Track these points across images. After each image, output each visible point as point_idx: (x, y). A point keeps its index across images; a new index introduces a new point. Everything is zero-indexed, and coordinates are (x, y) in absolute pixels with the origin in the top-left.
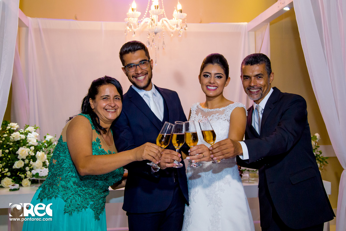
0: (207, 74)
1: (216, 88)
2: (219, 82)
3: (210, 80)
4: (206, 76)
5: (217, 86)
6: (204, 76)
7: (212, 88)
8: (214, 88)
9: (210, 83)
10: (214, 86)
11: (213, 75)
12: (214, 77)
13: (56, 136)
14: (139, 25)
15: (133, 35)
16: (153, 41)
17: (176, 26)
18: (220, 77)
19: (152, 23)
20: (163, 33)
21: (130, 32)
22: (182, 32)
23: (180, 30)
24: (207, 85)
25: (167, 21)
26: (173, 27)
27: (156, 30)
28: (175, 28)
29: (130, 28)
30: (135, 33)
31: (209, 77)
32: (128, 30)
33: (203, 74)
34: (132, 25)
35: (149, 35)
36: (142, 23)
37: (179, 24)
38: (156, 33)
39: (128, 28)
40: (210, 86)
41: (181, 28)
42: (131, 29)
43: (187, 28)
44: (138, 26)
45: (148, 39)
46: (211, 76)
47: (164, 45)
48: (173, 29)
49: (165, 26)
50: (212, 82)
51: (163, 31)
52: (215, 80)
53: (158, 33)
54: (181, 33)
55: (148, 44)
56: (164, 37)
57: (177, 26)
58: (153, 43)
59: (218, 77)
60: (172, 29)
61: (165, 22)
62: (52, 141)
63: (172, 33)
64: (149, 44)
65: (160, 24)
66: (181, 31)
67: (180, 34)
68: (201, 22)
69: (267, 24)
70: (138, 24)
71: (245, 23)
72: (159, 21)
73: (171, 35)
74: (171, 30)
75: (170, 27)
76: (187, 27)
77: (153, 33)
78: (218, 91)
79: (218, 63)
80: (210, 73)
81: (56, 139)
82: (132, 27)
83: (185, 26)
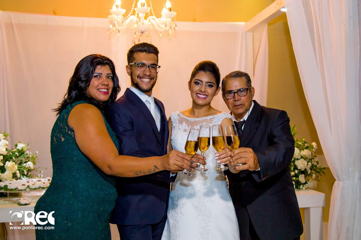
0: (199, 82)
1: (206, 97)
2: (210, 91)
3: (201, 88)
4: (197, 84)
5: (207, 94)
6: (195, 83)
7: (202, 96)
8: (204, 96)
9: (201, 91)
10: (204, 95)
11: (204, 83)
12: (205, 86)
13: (28, 145)
14: (124, 24)
15: (117, 34)
16: (139, 40)
17: (164, 25)
18: (211, 86)
20: (151, 33)
21: (113, 31)
23: (169, 30)
24: (197, 92)
25: (154, 20)
26: (161, 26)
27: (143, 29)
28: (164, 28)
29: (113, 26)
30: (119, 32)
31: (200, 85)
32: (112, 28)
33: (194, 81)
34: (116, 23)
35: (135, 34)
36: (128, 21)
37: (168, 24)
38: (142, 33)
39: (111, 26)
40: (200, 94)
41: (171, 28)
42: (115, 27)
43: (176, 28)
44: (122, 25)
45: (133, 39)
46: (202, 84)
48: (162, 28)
49: (152, 25)
50: (203, 90)
51: (150, 30)
52: (205, 89)
53: (145, 33)
56: (151, 37)
57: (166, 26)
59: (209, 86)
60: (160, 29)
61: (152, 21)
62: (25, 150)
63: (161, 32)
65: (146, 22)
67: (169, 34)
68: (195, 21)
69: (265, 25)
70: (123, 23)
71: (243, 23)
72: (146, 19)
73: (159, 35)
74: (160, 30)
75: (159, 26)
76: (176, 26)
77: (140, 32)
78: (208, 100)
79: (210, 71)
80: (201, 81)
81: (29, 148)
82: (116, 25)
83: (174, 25)
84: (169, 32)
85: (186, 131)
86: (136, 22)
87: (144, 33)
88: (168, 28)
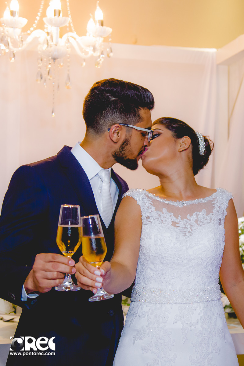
14: (24, 43)
15: (11, 59)
16: (49, 72)
17: (92, 48)
19: (47, 41)
20: (68, 60)
21: (5, 53)
22: (102, 60)
23: (99, 56)
25: (75, 39)
26: (87, 50)
27: (55, 54)
28: (91, 52)
29: (5, 45)
30: (14, 56)
32: (3, 50)
35: (42, 60)
36: (29, 39)
37: (97, 46)
38: (54, 59)
39: (2, 46)
41: (102, 54)
42: (8, 48)
43: (111, 54)
44: (21, 44)
45: (39, 69)
47: (69, 81)
48: (87, 53)
49: (72, 47)
51: (68, 56)
53: (58, 59)
54: (101, 62)
55: (39, 78)
56: (69, 66)
57: (94, 49)
58: (49, 77)
60: (84, 54)
61: (71, 40)
63: (85, 60)
64: (41, 78)
65: (62, 42)
66: (101, 58)
67: (99, 64)
68: (136, 43)
70: (22, 41)
71: (213, 50)
72: (61, 37)
73: (82, 64)
74: (82, 55)
75: (81, 49)
76: (111, 51)
77: (50, 58)
82: (10, 44)
83: (108, 50)
84: (99, 60)
85: (177, 225)
86: (46, 41)
87: (56, 61)
88: (98, 53)
